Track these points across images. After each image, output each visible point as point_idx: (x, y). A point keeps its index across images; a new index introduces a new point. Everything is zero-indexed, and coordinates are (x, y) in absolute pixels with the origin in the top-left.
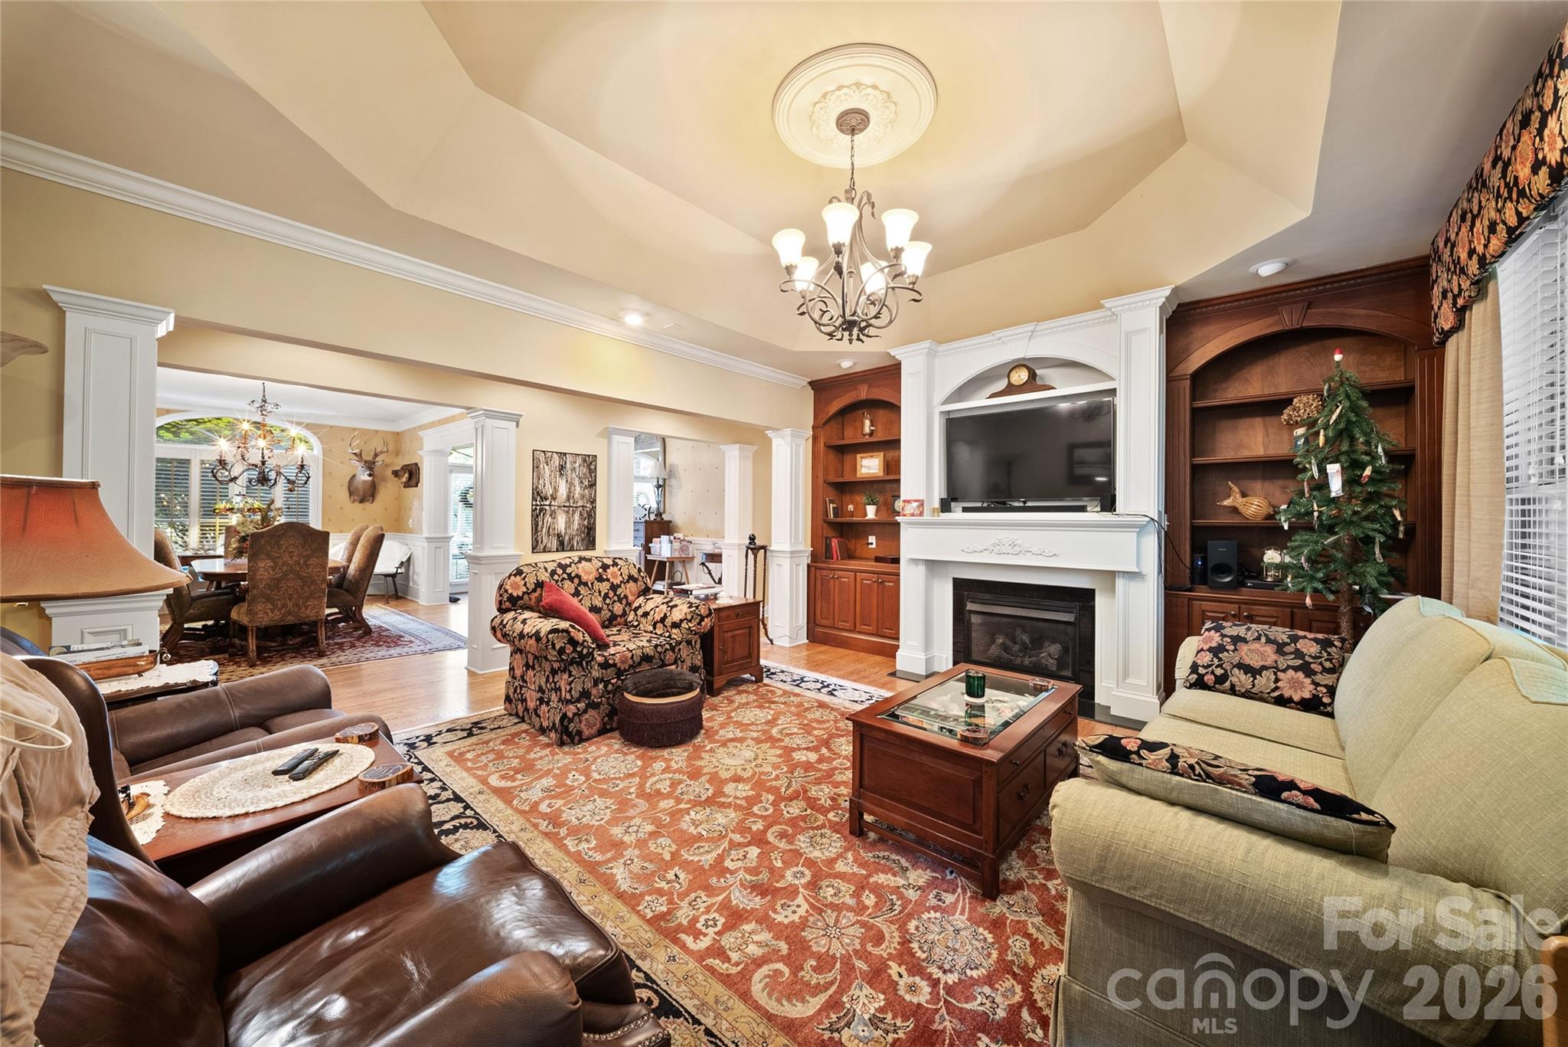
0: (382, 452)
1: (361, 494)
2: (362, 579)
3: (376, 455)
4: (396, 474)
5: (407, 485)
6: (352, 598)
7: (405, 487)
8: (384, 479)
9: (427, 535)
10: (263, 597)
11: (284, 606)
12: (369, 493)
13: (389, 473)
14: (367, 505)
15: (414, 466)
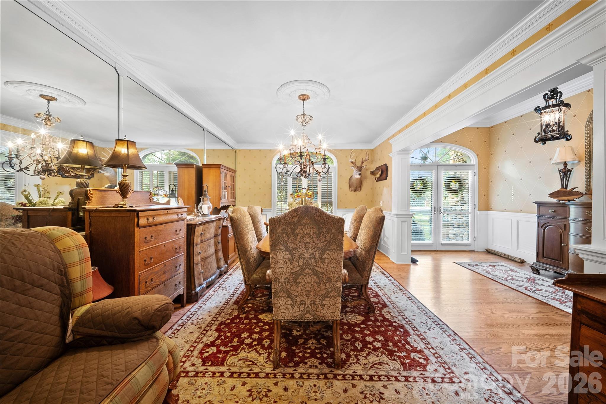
0: (365, 161)
1: (355, 186)
2: (367, 259)
3: (363, 163)
4: (373, 173)
5: (379, 180)
6: (359, 276)
7: (377, 181)
8: (366, 178)
9: (396, 212)
10: (284, 292)
11: (303, 303)
12: (359, 186)
13: (368, 173)
14: (357, 193)
15: (384, 167)
